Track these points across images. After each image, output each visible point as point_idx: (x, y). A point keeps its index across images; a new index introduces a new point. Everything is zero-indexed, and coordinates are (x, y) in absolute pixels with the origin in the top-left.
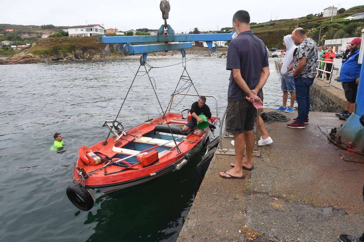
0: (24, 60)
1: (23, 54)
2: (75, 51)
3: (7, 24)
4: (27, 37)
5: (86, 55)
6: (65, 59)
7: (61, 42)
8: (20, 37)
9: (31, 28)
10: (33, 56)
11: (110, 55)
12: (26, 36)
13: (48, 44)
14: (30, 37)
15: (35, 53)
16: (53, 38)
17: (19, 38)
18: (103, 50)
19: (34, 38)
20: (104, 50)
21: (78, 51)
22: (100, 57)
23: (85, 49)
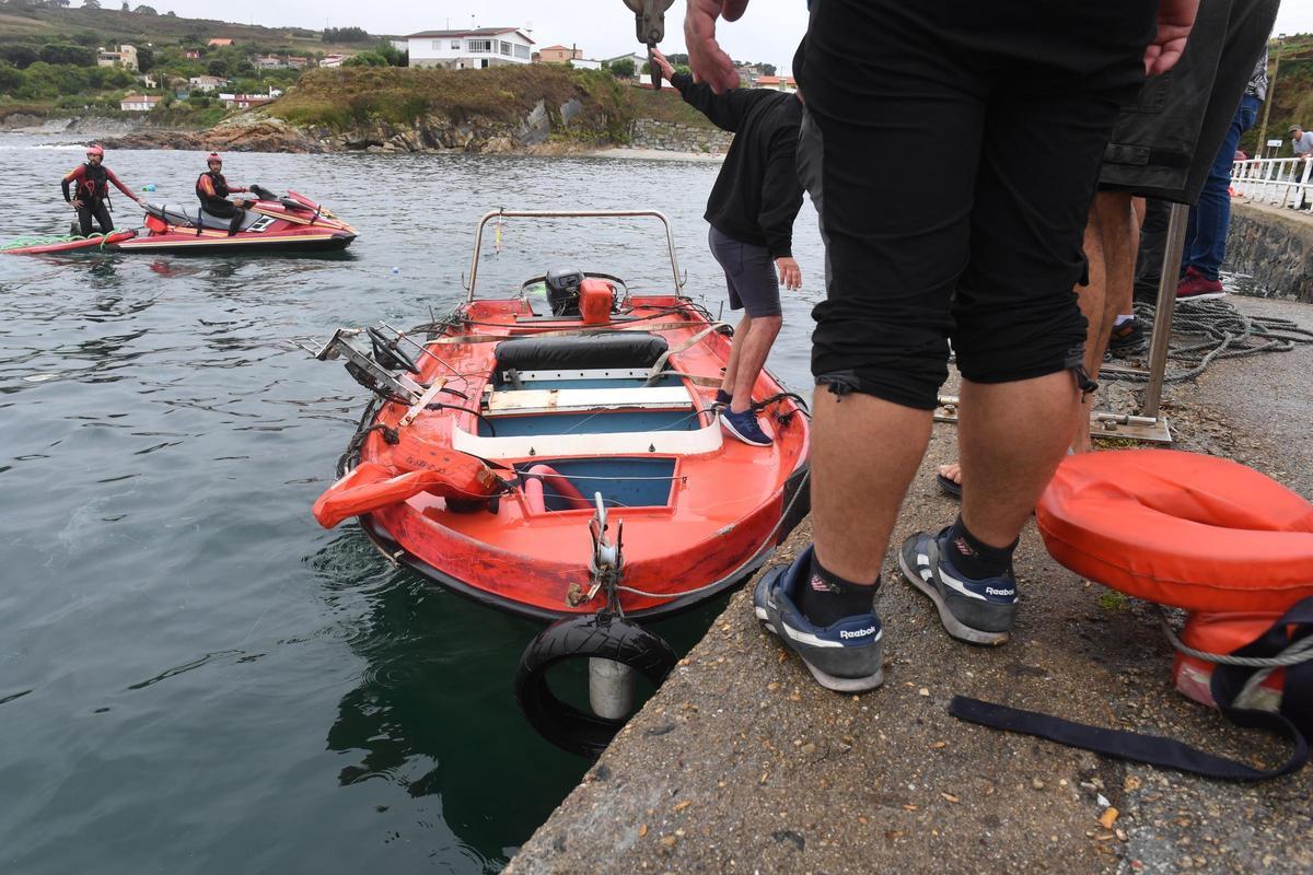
0: (252, 138)
1: (250, 121)
2: (424, 118)
3: (213, 21)
4: (272, 67)
5: (461, 134)
6: (387, 145)
7: (378, 85)
8: (249, 66)
9: (290, 36)
10: (281, 129)
11: (546, 141)
12: (272, 62)
13: (335, 89)
14: (285, 66)
15: (289, 117)
16: (353, 69)
17: (246, 70)
18: (522, 120)
19: (296, 70)
20: (526, 122)
21: (434, 121)
22: (509, 146)
23: (459, 114)
